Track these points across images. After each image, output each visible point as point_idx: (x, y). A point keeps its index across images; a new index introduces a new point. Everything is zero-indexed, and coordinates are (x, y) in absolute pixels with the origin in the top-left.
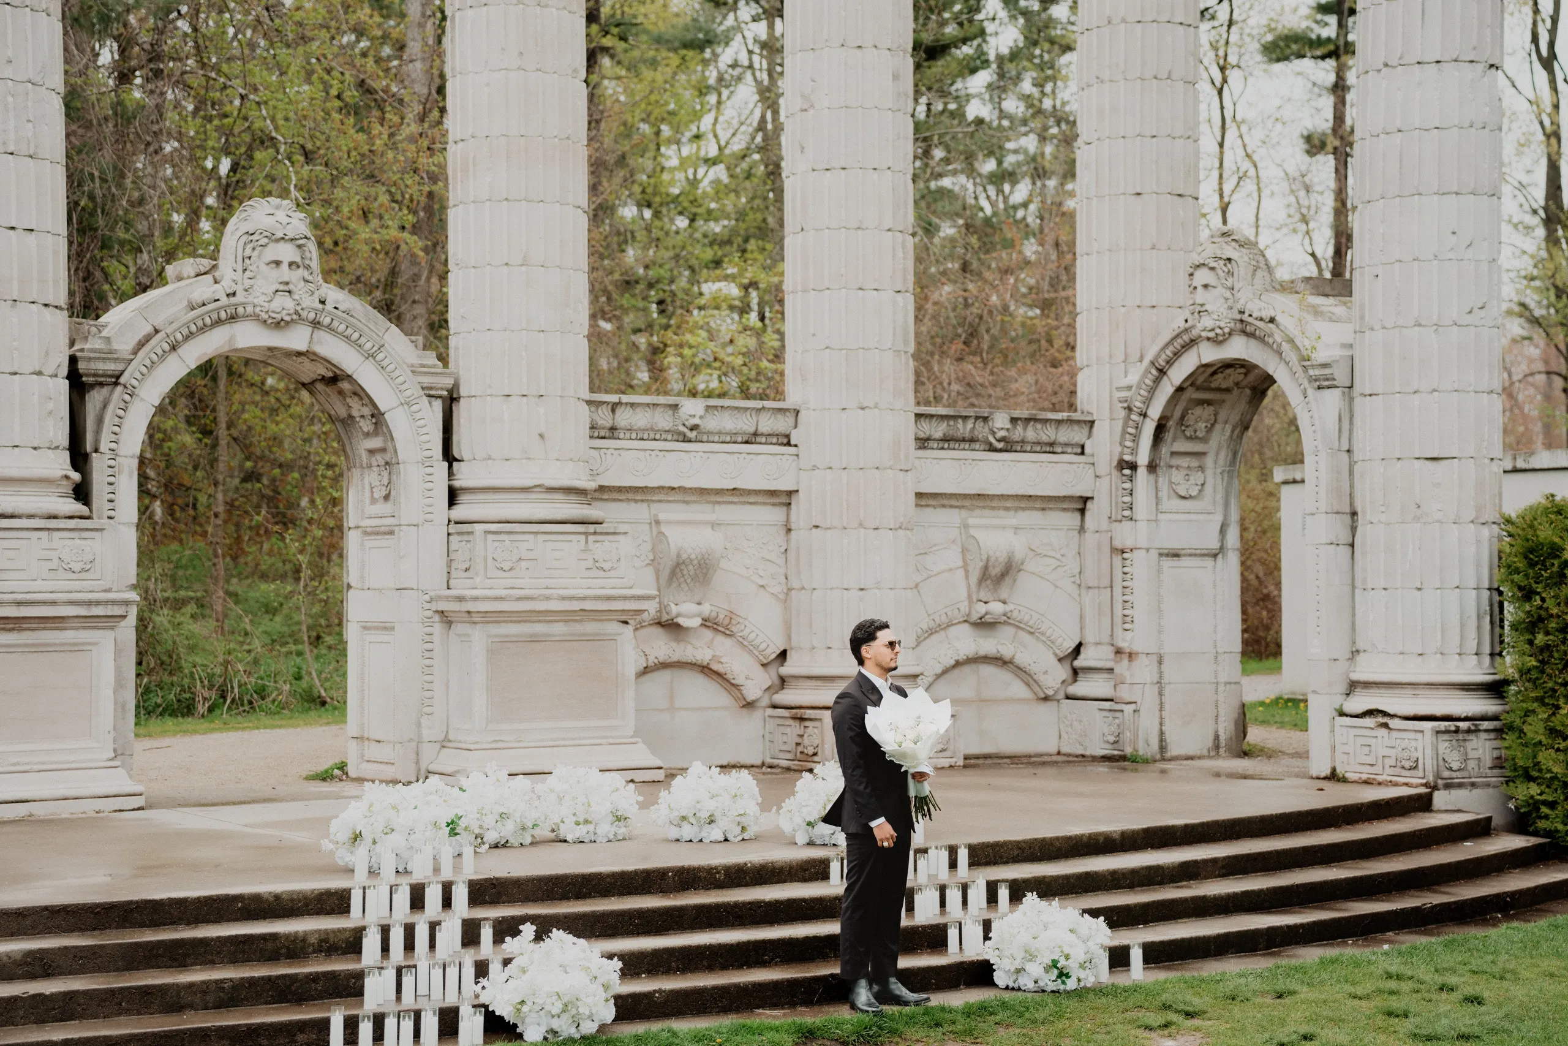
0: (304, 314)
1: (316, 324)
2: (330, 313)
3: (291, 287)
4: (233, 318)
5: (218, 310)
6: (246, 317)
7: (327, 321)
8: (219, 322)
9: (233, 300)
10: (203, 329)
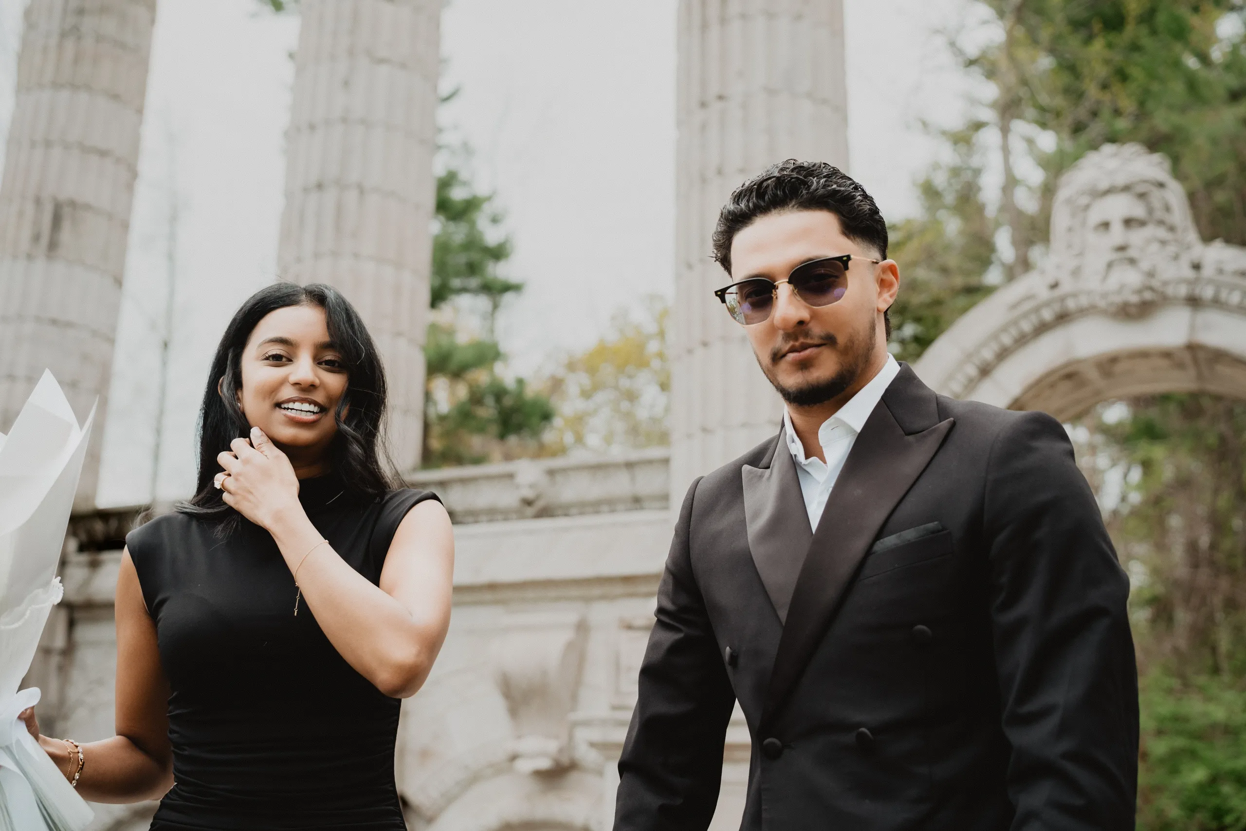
0: (1170, 291)
1: (1194, 302)
2: (1210, 281)
3: (1132, 253)
4: (1063, 318)
5: (1037, 310)
6: (1084, 312)
7: (1208, 293)
8: (1042, 329)
9: (1058, 292)
10: (1022, 340)
